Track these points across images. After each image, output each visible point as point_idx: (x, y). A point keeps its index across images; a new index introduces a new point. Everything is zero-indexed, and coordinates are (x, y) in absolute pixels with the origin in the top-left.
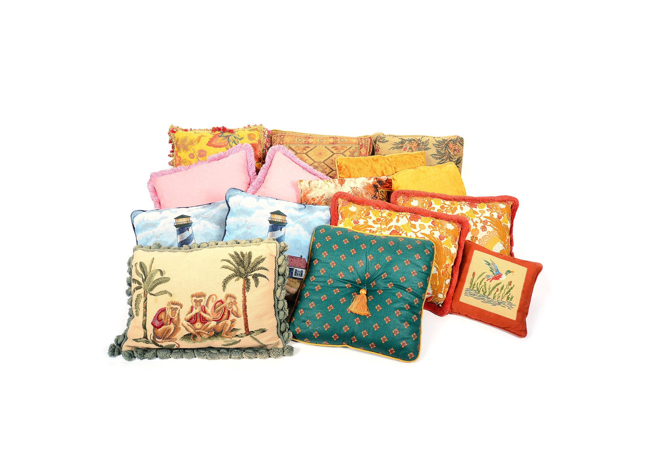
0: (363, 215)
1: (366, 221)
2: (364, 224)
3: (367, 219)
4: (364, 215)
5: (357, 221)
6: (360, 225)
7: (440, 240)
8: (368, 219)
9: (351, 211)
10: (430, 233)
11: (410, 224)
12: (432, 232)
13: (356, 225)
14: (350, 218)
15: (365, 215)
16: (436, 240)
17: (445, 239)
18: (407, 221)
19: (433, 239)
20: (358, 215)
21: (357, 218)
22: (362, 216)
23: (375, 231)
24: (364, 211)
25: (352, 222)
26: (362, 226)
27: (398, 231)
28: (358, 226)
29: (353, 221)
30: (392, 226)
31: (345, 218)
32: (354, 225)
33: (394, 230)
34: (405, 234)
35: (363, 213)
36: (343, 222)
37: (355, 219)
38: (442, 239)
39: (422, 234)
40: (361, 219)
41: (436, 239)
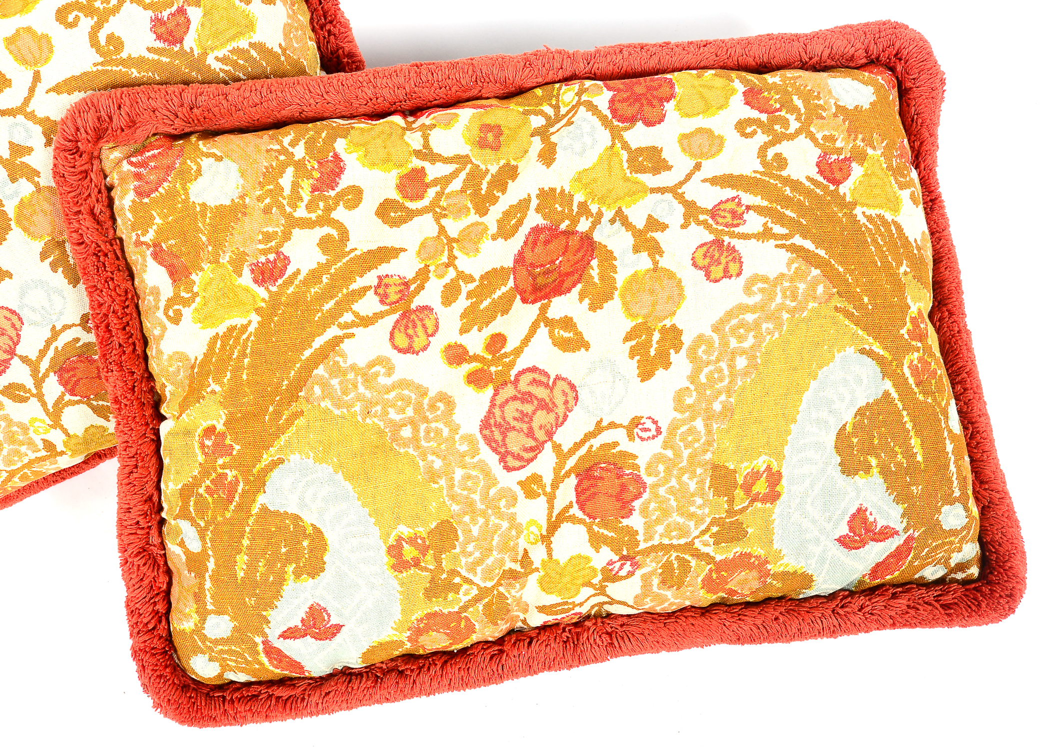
0: (295, 197)
1: (334, 233)
2: (323, 259)
3: (334, 215)
4: (306, 194)
5: (272, 257)
6: (301, 277)
7: (832, 187)
8: (340, 214)
9: (212, 203)
10: (764, 163)
11: (624, 155)
12: (771, 153)
13: (274, 289)
14: (225, 259)
15: (314, 189)
16: (808, 193)
17: (857, 171)
18: (604, 137)
19: (788, 191)
20: (267, 211)
21: (268, 237)
22: (294, 207)
23: (410, 275)
24: (299, 165)
25: (246, 279)
26: (314, 276)
27: (563, 227)
28: (291, 290)
29: (246, 271)
30: (523, 205)
31: (193, 277)
32: (261, 292)
33: (536, 230)
34: (612, 221)
35: (295, 186)
36: (186, 303)
37: (260, 255)
38: (838, 176)
39: (714, 181)
40: (296, 232)
41: (807, 184)
